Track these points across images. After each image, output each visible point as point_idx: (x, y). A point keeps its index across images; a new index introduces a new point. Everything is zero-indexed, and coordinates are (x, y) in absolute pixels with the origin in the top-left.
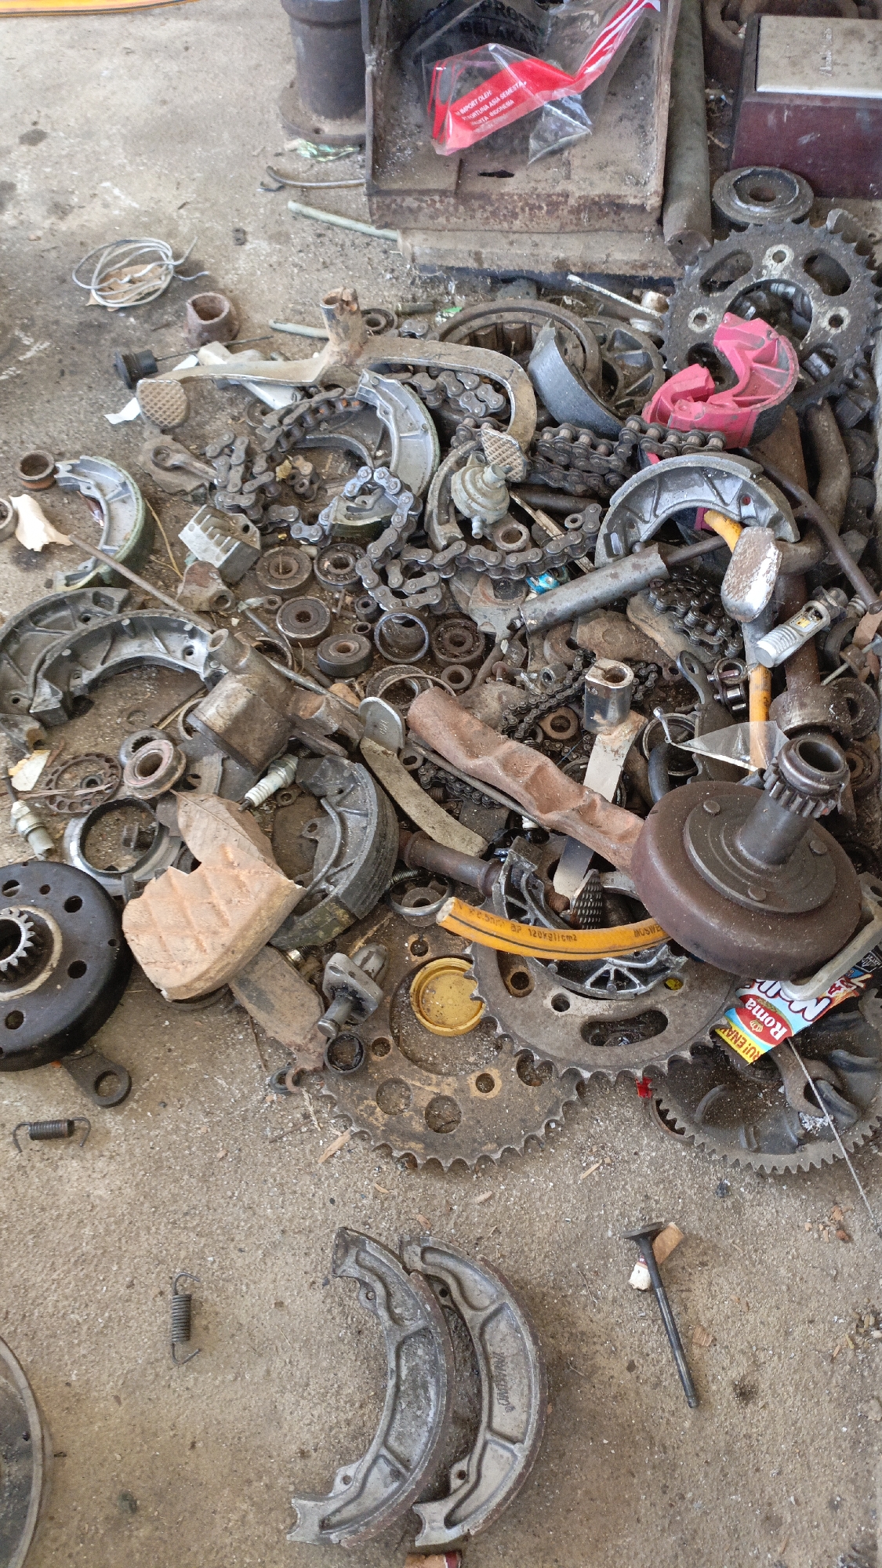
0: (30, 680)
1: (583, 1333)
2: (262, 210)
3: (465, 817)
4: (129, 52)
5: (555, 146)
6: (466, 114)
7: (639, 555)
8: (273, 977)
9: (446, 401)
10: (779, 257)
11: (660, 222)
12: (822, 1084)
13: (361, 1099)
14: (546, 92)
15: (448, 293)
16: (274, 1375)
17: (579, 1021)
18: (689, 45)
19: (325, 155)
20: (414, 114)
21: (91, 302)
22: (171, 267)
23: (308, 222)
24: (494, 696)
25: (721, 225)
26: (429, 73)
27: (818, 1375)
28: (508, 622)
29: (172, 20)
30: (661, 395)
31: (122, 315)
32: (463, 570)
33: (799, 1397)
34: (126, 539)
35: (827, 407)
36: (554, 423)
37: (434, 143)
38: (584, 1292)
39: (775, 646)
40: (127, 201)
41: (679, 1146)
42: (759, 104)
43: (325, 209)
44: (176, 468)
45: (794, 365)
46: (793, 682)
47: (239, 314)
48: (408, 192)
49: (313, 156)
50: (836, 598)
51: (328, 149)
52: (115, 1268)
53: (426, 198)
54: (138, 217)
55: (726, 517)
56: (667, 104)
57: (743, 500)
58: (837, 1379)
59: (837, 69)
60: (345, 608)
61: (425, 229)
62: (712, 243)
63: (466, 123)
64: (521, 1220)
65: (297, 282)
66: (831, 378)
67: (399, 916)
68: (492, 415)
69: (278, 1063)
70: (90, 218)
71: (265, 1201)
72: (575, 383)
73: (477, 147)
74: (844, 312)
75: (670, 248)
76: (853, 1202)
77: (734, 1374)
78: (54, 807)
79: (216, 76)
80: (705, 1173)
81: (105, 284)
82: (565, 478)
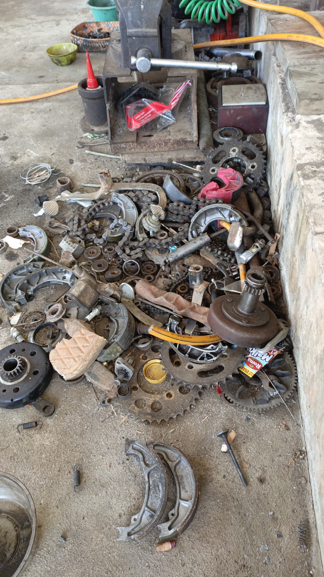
0: (15, 291)
1: (208, 468)
2: (77, 154)
3: (156, 317)
4: (32, 112)
5: (165, 127)
6: (138, 119)
7: (201, 236)
8: (99, 370)
9: (139, 199)
10: (234, 151)
11: (198, 145)
12: (274, 381)
13: (130, 405)
14: (161, 111)
15: (137, 172)
16: (109, 493)
17: (196, 371)
18: (202, 96)
19: (96, 137)
20: (122, 122)
21: (26, 183)
22: (51, 171)
23: (92, 156)
24: (161, 282)
25: (216, 144)
26: (126, 109)
27: (285, 472)
28: (164, 260)
29: (45, 103)
30: (203, 191)
31: (36, 186)
32: (148, 247)
33: (279, 479)
34: (42, 248)
35: (254, 191)
36: (172, 202)
37: (129, 128)
38: (207, 456)
39: (245, 257)
40: (35, 154)
41: (233, 408)
42: (224, 109)
43: (97, 152)
44: (56, 227)
45: (241, 179)
46: (251, 267)
47: (73, 183)
48: (122, 143)
49: (92, 137)
50: (262, 242)
51: (96, 135)
52: (54, 466)
53: (128, 144)
54: (39, 159)
55: (226, 222)
56: (196, 111)
57: (230, 216)
58: (290, 472)
59: (245, 98)
60: (113, 262)
61: (128, 153)
62: (214, 149)
63: (137, 121)
64: (184, 436)
65: (90, 172)
66: (254, 183)
67: (138, 348)
68: (153, 201)
69: (102, 397)
70: (24, 160)
71: (101, 440)
72: (177, 190)
73: (141, 128)
74: (255, 164)
75: (202, 151)
76: (289, 418)
77: (257, 475)
78: (24, 328)
79: (60, 117)
80: (242, 415)
81: (31, 177)
82: (177, 218)
